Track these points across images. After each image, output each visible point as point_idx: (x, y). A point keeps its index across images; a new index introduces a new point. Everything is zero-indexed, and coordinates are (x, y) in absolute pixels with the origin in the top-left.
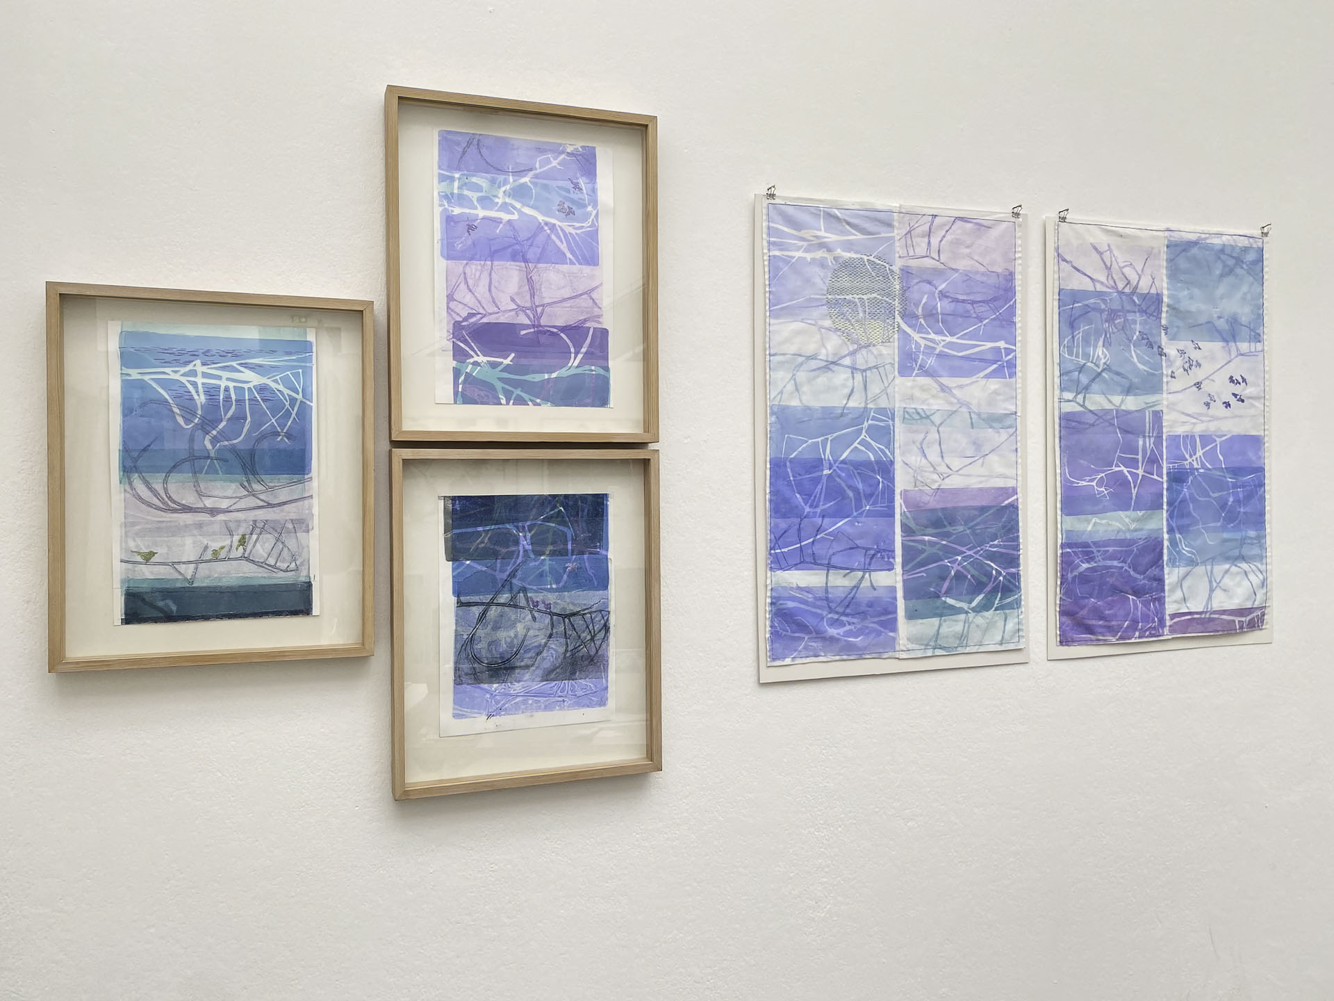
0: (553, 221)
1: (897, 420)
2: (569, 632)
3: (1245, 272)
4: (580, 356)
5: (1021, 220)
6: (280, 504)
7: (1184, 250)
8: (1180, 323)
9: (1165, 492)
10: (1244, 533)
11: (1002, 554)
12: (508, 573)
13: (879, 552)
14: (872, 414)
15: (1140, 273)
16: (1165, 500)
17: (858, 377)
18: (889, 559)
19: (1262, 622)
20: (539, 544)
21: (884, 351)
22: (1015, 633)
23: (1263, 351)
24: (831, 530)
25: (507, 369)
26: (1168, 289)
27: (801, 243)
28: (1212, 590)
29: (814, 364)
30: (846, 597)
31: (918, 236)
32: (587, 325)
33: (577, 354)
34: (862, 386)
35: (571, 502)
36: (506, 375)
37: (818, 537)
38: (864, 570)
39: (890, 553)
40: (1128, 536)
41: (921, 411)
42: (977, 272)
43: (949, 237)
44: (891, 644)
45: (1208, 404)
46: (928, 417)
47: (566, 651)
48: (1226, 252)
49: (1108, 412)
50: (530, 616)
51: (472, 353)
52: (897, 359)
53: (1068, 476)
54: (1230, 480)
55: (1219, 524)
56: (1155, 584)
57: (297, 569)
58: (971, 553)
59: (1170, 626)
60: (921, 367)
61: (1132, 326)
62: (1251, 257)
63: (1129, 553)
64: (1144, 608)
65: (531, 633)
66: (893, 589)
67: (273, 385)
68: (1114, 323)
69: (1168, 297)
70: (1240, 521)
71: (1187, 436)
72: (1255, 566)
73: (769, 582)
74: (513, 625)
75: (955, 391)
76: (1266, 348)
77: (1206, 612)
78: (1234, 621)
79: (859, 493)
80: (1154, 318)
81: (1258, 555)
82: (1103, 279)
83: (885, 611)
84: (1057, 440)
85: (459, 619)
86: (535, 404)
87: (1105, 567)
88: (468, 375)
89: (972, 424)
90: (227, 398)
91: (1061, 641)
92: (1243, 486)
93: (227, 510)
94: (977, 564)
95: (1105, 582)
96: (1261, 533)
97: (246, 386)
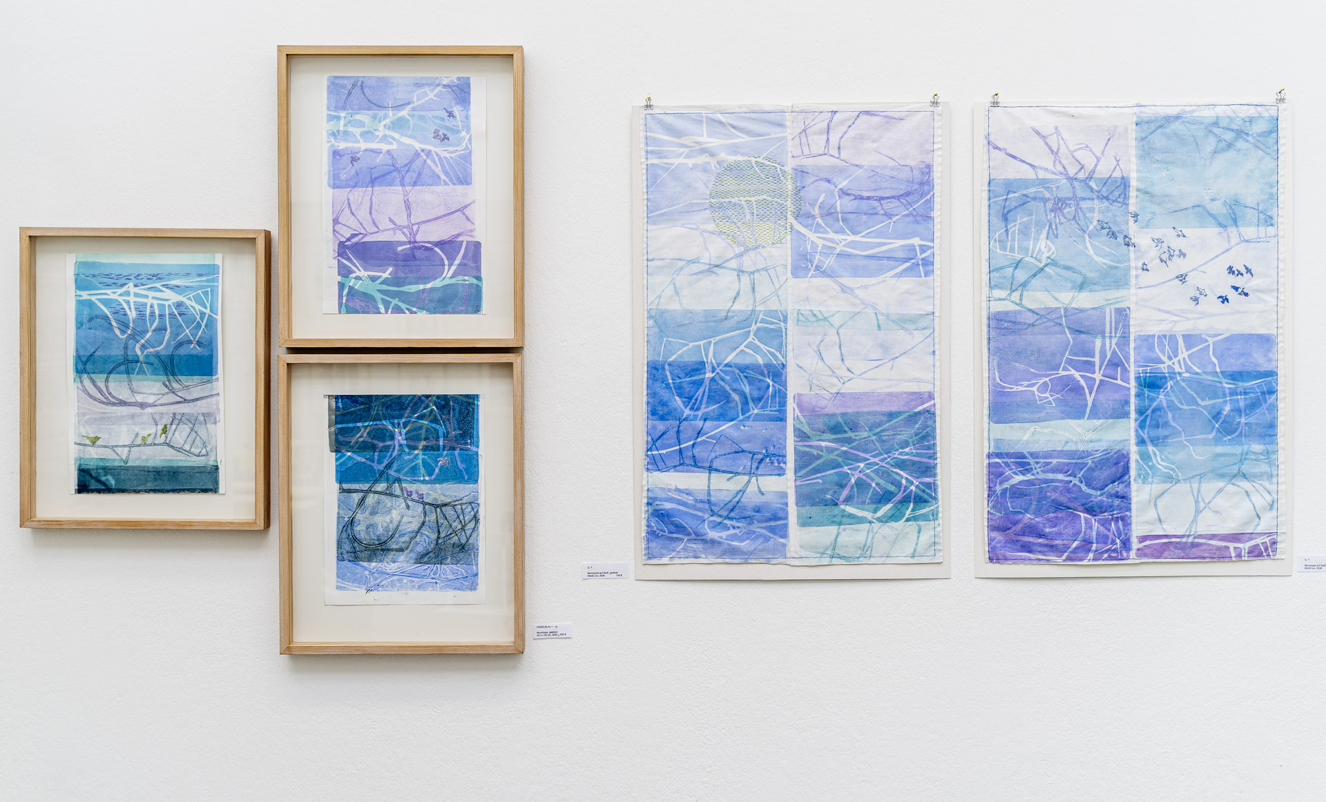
0: (428, 147)
1: (789, 322)
2: (441, 521)
3: (1251, 146)
4: (453, 268)
5: (940, 108)
6: (193, 400)
7: (1161, 127)
8: (1157, 208)
9: (1133, 400)
10: (1246, 447)
11: (914, 463)
12: (384, 464)
13: (767, 456)
14: (761, 316)
15: (1099, 155)
16: (1132, 407)
17: (745, 279)
18: (779, 463)
19: (1275, 551)
20: (413, 438)
21: (774, 251)
22: (931, 546)
23: (1276, 235)
24: (713, 433)
25: (386, 282)
26: (1138, 171)
27: (682, 150)
28: (1198, 512)
29: (695, 268)
30: (730, 501)
31: (815, 134)
32: (460, 239)
33: (450, 265)
34: (750, 289)
35: (444, 402)
36: (384, 287)
37: (699, 440)
38: (750, 474)
39: (781, 458)
40: (1081, 447)
41: (818, 313)
42: (885, 167)
43: (851, 133)
44: (781, 551)
45: (1196, 300)
46: (825, 319)
47: (438, 538)
48: (1221, 125)
49: (1051, 310)
50: (404, 505)
51: (354, 269)
52: (789, 260)
53: (998, 380)
54: (1227, 386)
55: (1211, 436)
56: (1117, 502)
57: (207, 454)
58: (876, 460)
59: (1138, 550)
60: (818, 268)
61: (1088, 215)
62: (1260, 127)
63: (1081, 466)
64: (1102, 528)
65: (405, 519)
66: (784, 495)
67: (188, 303)
68: (1062, 213)
69: (1137, 181)
70: (1241, 432)
71: (1165, 336)
72: (1261, 485)
73: (645, 482)
74: (389, 511)
75: (859, 292)
76: (1281, 233)
77: (1189, 536)
78: (1228, 548)
79: (746, 397)
80: (1120, 205)
81: (1267, 473)
82: (1050, 166)
83: (775, 518)
84: (985, 342)
85: (342, 504)
86: (412, 312)
87: (1046, 481)
88: (351, 288)
89: (879, 326)
90: (152, 314)
91: (991, 559)
92: (1246, 393)
93: (153, 405)
94: (883, 472)
95: (1046, 498)
96: (1270, 447)
97: (166, 303)
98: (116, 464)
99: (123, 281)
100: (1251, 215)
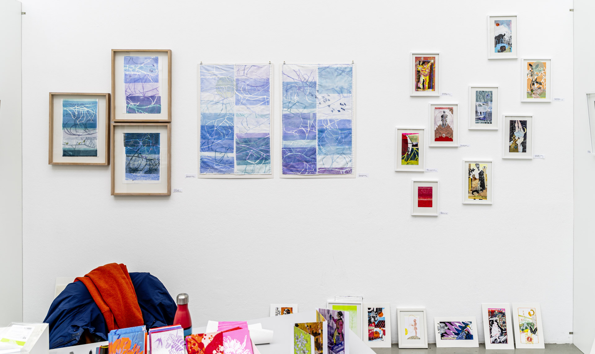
0: (148, 73)
1: (235, 116)
2: (151, 163)
3: (346, 74)
4: (154, 103)
5: (271, 65)
6: (91, 134)
7: (324, 69)
8: (323, 89)
9: (317, 135)
10: (344, 147)
11: (265, 150)
12: (137, 150)
13: (229, 148)
14: (228, 114)
15: (309, 76)
16: (317, 137)
17: (224, 106)
19: (351, 172)
20: (144, 144)
21: (231, 99)
22: (269, 170)
24: (216, 143)
25: (138, 106)
26: (318, 80)
27: (209, 74)
28: (333, 162)
29: (212, 103)
30: (220, 159)
31: (241, 71)
32: (156, 96)
33: (153, 102)
34: (225, 108)
35: (151, 135)
36: (137, 107)
37: (213, 144)
38: (225, 152)
39: (232, 149)
40: (305, 147)
41: (242, 114)
42: (258, 79)
43: (250, 70)
44: (233, 171)
45: (332, 111)
46: (243, 115)
47: (150, 168)
48: (338, 69)
49: (298, 114)
50: (142, 160)
51: (130, 103)
52: (235, 101)
53: (285, 130)
54: (340, 132)
56: (313, 160)
57: (94, 147)
58: (255, 149)
59: (318, 171)
60: (242, 103)
61: (306, 91)
62: (348, 70)
63: (304, 151)
64: (309, 166)
65: (142, 163)
67: (90, 111)
68: (300, 90)
69: (318, 83)
70: (343, 143)
71: (325, 120)
72: (348, 156)
73: (200, 154)
74: (138, 161)
75: (252, 109)
76: (353, 95)
77: (330, 168)
78: (340, 171)
79: (224, 134)
80: (314, 88)
81: (349, 153)
82: (297, 79)
83: (231, 163)
84: (282, 121)
85: (127, 159)
86: (144, 113)
87: (296, 155)
88: (129, 107)
89: (256, 117)
90: (81, 113)
91: (283, 173)
92: (344, 134)
93: (81, 135)
94: (257, 152)
95: (296, 159)
96: (350, 147)
97: (85, 111)
98: (72, 149)
99: (75, 105)
100: (346, 91)
